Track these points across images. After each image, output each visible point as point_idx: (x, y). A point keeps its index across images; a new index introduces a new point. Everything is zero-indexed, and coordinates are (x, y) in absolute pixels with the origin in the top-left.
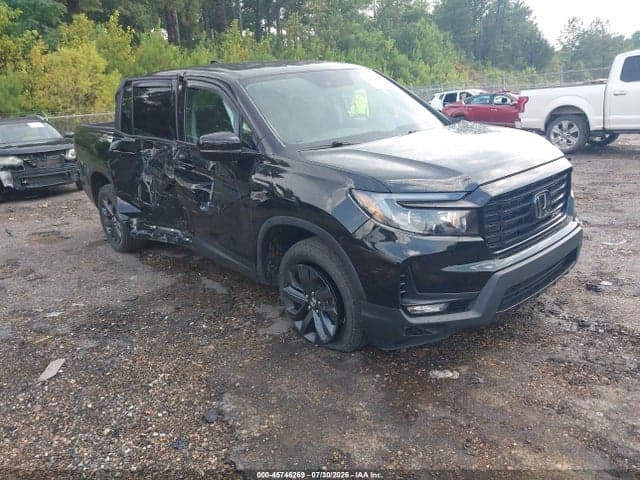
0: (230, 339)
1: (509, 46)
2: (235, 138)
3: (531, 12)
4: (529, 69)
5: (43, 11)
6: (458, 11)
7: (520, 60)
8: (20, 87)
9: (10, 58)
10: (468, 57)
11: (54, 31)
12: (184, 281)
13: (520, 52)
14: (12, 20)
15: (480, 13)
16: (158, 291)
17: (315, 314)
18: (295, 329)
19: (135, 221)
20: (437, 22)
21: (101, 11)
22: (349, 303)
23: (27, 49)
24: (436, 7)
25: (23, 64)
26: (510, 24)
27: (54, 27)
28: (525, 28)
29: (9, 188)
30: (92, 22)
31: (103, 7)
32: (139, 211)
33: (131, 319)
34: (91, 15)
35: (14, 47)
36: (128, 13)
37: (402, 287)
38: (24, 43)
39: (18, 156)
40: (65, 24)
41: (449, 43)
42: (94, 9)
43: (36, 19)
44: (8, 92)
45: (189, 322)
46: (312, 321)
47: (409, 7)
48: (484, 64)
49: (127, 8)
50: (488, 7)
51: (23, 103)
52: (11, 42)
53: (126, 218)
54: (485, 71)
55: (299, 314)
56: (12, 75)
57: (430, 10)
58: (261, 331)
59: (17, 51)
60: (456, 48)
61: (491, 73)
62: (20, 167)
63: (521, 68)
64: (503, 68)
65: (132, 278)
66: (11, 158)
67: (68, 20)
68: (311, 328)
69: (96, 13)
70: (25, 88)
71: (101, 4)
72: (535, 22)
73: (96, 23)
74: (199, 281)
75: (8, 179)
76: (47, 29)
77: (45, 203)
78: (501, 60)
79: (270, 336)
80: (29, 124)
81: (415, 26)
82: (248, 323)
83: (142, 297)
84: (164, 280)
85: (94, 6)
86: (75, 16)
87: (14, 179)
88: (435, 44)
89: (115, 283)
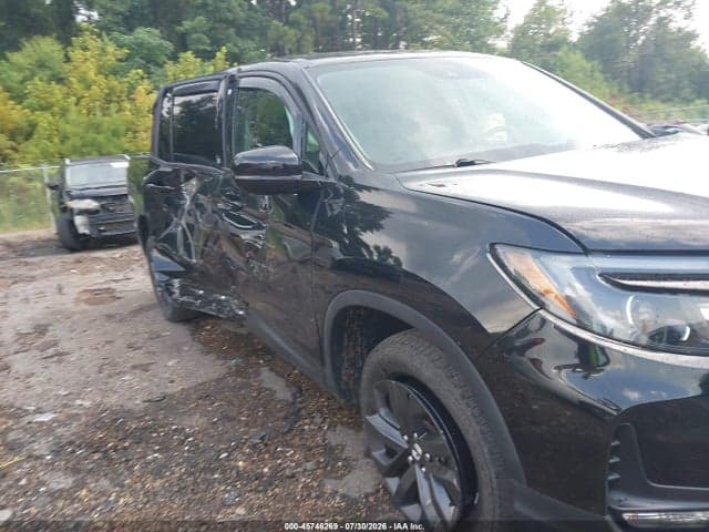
0: (275, 495)
1: (673, 76)
2: (291, 156)
3: (698, 36)
4: (698, 102)
5: (149, 49)
6: (608, 37)
7: (687, 92)
8: (123, 129)
9: (115, 99)
10: (620, 90)
11: (159, 71)
12: (237, 371)
13: (686, 82)
14: (120, 60)
15: (635, 39)
16: (195, 388)
17: (420, 472)
18: (386, 489)
19: (176, 283)
20: (583, 51)
21: (209, 49)
22: (487, 473)
23: (132, 89)
24: (581, 34)
25: (127, 105)
26: (671, 51)
27: (161, 66)
28: (692, 54)
29: (84, 235)
30: (199, 60)
31: (211, 45)
32: (182, 269)
33: (141, 436)
34: (198, 54)
35: (119, 87)
36: (236, 50)
37: (613, 468)
38: (129, 83)
39: (95, 198)
40: (171, 62)
41: (597, 75)
42: (202, 47)
43: (142, 58)
44: (110, 134)
45: (220, 452)
46: (415, 484)
47: (548, 36)
48: (641, 96)
49: (236, 45)
50: (644, 33)
51: (127, 146)
52: (116, 83)
53: (165, 278)
54: (643, 105)
55: (393, 466)
56: (115, 116)
57: (574, 38)
58: (329, 486)
59: (121, 92)
60: (606, 79)
61: (651, 107)
62: (97, 212)
63: (688, 101)
64: (664, 101)
65: (170, 364)
66: (88, 201)
67: (175, 58)
68: (412, 496)
69: (205, 51)
70: (128, 130)
71: (208, 41)
72: (703, 47)
73: (204, 61)
74: (258, 374)
75: (85, 225)
76: (153, 68)
77: (117, 253)
78: (662, 92)
79: (343, 497)
80: (112, 164)
81: (555, 56)
82: (310, 465)
83: (172, 396)
84: (209, 369)
85: (203, 44)
86: (182, 55)
87: (91, 225)
88: (580, 75)
89: (144, 368)
